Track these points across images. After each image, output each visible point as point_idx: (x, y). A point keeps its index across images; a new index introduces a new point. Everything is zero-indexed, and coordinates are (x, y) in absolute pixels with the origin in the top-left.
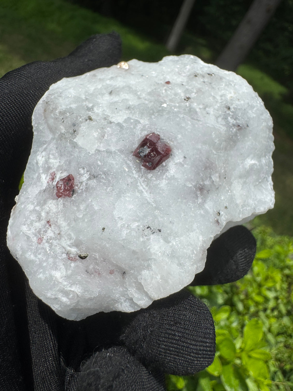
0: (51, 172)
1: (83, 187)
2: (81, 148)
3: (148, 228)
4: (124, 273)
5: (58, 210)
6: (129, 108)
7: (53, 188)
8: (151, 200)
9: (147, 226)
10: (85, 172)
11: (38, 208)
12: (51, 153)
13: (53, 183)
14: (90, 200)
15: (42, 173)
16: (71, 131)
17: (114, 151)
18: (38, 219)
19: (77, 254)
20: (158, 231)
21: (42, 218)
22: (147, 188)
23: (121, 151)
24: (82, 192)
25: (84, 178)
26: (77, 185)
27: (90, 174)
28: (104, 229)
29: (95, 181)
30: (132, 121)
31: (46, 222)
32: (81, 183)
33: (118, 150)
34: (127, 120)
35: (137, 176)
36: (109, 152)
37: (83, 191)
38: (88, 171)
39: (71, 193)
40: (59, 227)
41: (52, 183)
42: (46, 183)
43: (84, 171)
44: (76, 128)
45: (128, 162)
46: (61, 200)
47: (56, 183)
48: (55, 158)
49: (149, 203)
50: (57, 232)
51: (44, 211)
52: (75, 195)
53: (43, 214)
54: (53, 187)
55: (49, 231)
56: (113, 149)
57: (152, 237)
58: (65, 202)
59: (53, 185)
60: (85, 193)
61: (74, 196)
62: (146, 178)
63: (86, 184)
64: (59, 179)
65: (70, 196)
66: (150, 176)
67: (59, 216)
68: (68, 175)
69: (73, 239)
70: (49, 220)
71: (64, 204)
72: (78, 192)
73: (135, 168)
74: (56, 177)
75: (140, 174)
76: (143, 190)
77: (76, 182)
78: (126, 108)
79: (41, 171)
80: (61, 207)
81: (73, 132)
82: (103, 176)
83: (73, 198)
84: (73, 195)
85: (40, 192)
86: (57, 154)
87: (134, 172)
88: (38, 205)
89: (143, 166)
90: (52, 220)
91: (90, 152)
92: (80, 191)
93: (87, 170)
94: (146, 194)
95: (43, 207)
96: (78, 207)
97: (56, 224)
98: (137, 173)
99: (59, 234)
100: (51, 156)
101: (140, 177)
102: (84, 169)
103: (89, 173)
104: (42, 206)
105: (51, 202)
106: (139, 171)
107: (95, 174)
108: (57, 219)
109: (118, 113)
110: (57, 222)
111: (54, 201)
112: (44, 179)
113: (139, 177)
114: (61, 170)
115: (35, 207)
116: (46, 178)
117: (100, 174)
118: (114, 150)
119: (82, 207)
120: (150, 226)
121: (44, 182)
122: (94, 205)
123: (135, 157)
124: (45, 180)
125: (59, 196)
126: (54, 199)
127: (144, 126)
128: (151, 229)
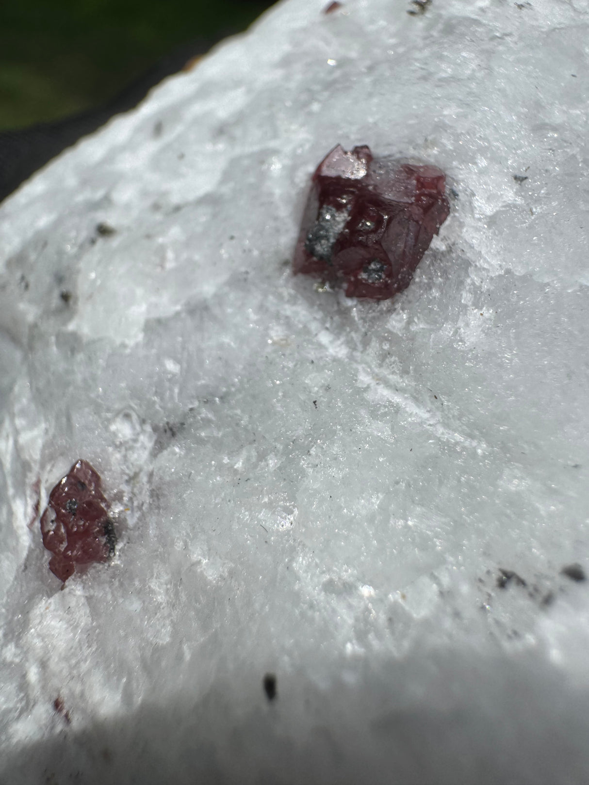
0: (32, 482)
2: (91, 343)
3: (502, 584)
6: (221, 131)
9: (496, 575)
10: (137, 428)
11: (11, 653)
14: (179, 547)
15: (14, 497)
16: (56, 302)
17: (216, 295)
18: (21, 700)
20: (567, 582)
21: (32, 693)
23: (240, 282)
24: (143, 521)
25: (141, 452)
26: (119, 497)
27: (155, 429)
29: (178, 450)
31: (50, 708)
32: (133, 479)
33: (228, 284)
36: (198, 310)
37: (144, 513)
38: (145, 422)
39: (103, 539)
42: (27, 529)
43: (132, 427)
44: (66, 286)
45: (288, 310)
46: (76, 589)
48: (33, 423)
51: (30, 658)
52: (121, 546)
53: (32, 674)
56: (208, 289)
58: (92, 592)
60: (153, 521)
61: (116, 548)
63: (151, 476)
65: (100, 555)
66: (396, 322)
70: (56, 696)
71: (89, 599)
72: (126, 528)
73: (323, 322)
75: (353, 334)
76: (397, 399)
77: (110, 483)
79: (11, 491)
80: (83, 617)
81: (63, 304)
82: (205, 413)
83: (116, 562)
84: (111, 546)
87: (324, 338)
89: (349, 295)
91: (127, 341)
92: (133, 520)
93: (140, 417)
94: (418, 414)
95: (24, 642)
96: (143, 593)
100: (19, 423)
101: (360, 347)
102: (126, 416)
103: (148, 428)
104: (19, 638)
105: (43, 610)
106: (344, 323)
107: (173, 420)
108: (82, 682)
109: (191, 166)
111: (54, 601)
112: (21, 516)
113: (354, 349)
114: (50, 458)
116: (24, 514)
117: (191, 409)
118: (214, 290)
120: (508, 568)
121: (21, 532)
122: (199, 562)
123: (301, 277)
124: (23, 523)
125: (64, 574)
126: (49, 593)
128: (521, 582)
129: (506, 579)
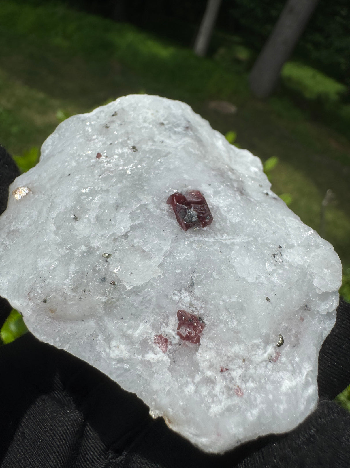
0: (153, 341)
1: (198, 304)
2: (147, 284)
3: (274, 257)
4: (306, 306)
5: (214, 349)
6: (117, 207)
7: (180, 345)
8: (245, 239)
10: (179, 294)
11: (198, 378)
12: (125, 329)
13: (174, 342)
14: (221, 303)
15: (143, 356)
16: (111, 288)
18: (210, 385)
19: (275, 348)
20: (280, 249)
21: (213, 378)
22: (231, 237)
23: (176, 240)
24: (205, 309)
25: (186, 299)
26: (193, 312)
27: (186, 290)
28: (268, 299)
29: (200, 287)
30: (139, 211)
31: (220, 374)
32: (191, 305)
33: (172, 242)
34: (133, 216)
35: (212, 240)
36: (168, 254)
37: (204, 307)
38: (181, 291)
39: (201, 322)
40: (237, 356)
41: (171, 344)
42: (163, 354)
43: (177, 295)
44: (109, 280)
45: (192, 239)
46: (203, 341)
47: (177, 337)
48: (136, 327)
49: (248, 243)
50: (240, 362)
51: (205, 371)
52: (206, 319)
53: (209, 373)
54: (177, 346)
55: (234, 374)
57: (284, 257)
58: (208, 337)
59: (176, 344)
60: (208, 306)
61: (205, 321)
62: (219, 230)
63: (198, 299)
64: (174, 331)
65: (203, 326)
66: (217, 226)
67: (223, 352)
68: (176, 316)
69: (260, 342)
70: (220, 369)
71: (209, 339)
72: (203, 314)
73: (202, 237)
74: (167, 335)
75: (212, 234)
76: (232, 241)
77: (189, 311)
78: (117, 209)
79: (140, 357)
80: (211, 345)
81: (114, 286)
82: (196, 275)
83: (208, 323)
84: (203, 322)
85: (171, 369)
86: (132, 322)
87: (206, 239)
88: (193, 377)
89: (204, 227)
90: (222, 364)
91: (159, 274)
92: (202, 312)
93: (178, 291)
94: (238, 240)
95: (201, 369)
96: (221, 321)
97: (230, 359)
98: (208, 237)
99: (244, 361)
100: (129, 332)
101: (216, 236)
102: (174, 294)
103: (183, 290)
104: (198, 370)
105: (200, 355)
106: (208, 233)
107: (189, 283)
108: (226, 355)
109: (115, 222)
110: (228, 357)
111: (200, 350)
112: (155, 356)
113: (214, 237)
114: (161, 324)
115: (193, 382)
116: (155, 353)
117: (192, 277)
118: (170, 247)
119: (224, 316)
120: (273, 254)
121: (160, 359)
122: (230, 301)
123: (189, 230)
124: (158, 356)
125: (198, 341)
126: (197, 350)
127: (153, 201)
128: (276, 254)
129: (274, 255)
